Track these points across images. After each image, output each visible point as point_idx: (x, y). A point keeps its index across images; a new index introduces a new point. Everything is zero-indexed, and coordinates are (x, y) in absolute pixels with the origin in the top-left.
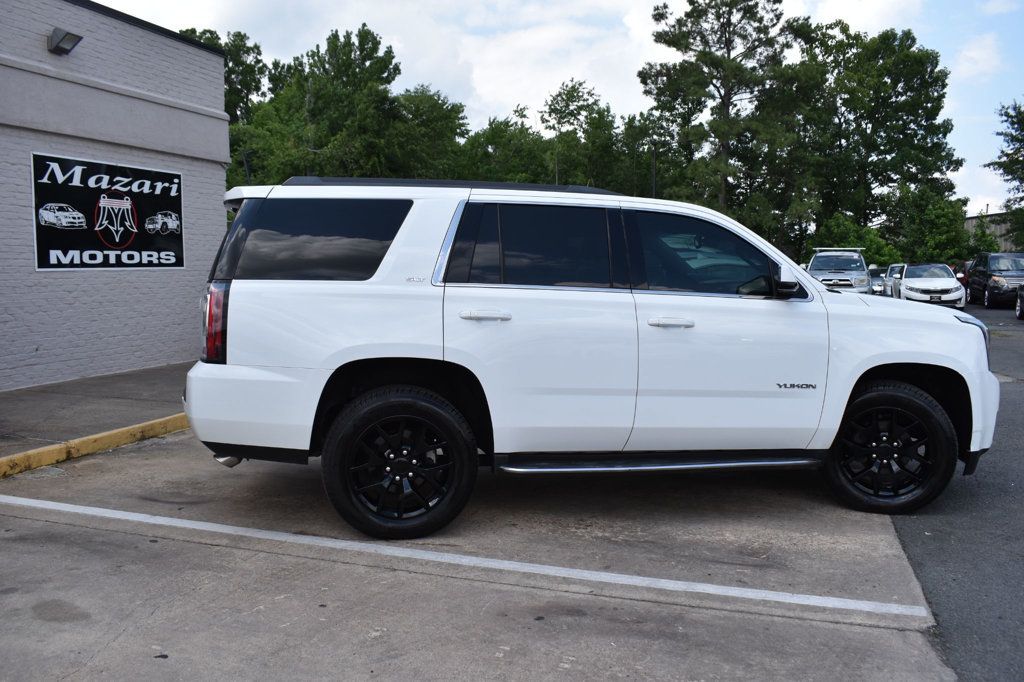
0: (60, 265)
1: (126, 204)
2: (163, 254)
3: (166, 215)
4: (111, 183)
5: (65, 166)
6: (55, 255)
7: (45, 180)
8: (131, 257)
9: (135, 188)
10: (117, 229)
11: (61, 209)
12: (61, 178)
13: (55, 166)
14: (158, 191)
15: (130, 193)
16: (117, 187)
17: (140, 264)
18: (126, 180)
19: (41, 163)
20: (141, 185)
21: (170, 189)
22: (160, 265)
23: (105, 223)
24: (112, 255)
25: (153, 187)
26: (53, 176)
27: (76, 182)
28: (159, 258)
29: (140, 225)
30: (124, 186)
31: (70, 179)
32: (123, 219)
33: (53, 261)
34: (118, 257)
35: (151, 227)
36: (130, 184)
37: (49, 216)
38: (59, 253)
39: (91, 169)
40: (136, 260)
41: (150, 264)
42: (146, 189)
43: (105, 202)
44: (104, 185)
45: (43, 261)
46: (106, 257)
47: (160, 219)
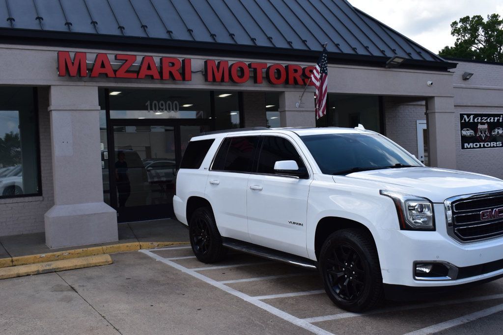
0: (467, 148)
1: (486, 126)
2: (498, 143)
3: (498, 129)
4: (481, 120)
5: (469, 115)
6: (466, 145)
7: (463, 121)
8: (487, 145)
9: (488, 120)
10: (483, 135)
11: (467, 130)
12: (467, 120)
13: (465, 116)
14: (496, 121)
15: (487, 122)
16: (483, 121)
17: (490, 147)
18: (486, 118)
19: (462, 116)
20: (490, 119)
21: (499, 119)
22: (497, 147)
23: (480, 133)
24: (482, 144)
25: (494, 119)
26: (465, 120)
27: (471, 121)
28: (496, 144)
29: (490, 133)
30: (485, 120)
31: (470, 120)
32: (485, 131)
33: (465, 147)
34: (484, 145)
35: (494, 133)
36: (487, 119)
37: (464, 133)
38: (467, 144)
39: (476, 116)
40: (489, 146)
41: (494, 147)
42: (492, 121)
43: (480, 126)
44: (479, 121)
45: (463, 147)
46: (480, 145)
47: (496, 130)
